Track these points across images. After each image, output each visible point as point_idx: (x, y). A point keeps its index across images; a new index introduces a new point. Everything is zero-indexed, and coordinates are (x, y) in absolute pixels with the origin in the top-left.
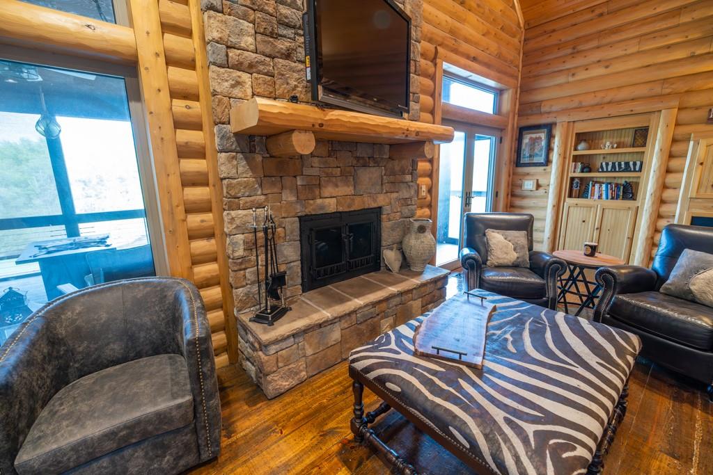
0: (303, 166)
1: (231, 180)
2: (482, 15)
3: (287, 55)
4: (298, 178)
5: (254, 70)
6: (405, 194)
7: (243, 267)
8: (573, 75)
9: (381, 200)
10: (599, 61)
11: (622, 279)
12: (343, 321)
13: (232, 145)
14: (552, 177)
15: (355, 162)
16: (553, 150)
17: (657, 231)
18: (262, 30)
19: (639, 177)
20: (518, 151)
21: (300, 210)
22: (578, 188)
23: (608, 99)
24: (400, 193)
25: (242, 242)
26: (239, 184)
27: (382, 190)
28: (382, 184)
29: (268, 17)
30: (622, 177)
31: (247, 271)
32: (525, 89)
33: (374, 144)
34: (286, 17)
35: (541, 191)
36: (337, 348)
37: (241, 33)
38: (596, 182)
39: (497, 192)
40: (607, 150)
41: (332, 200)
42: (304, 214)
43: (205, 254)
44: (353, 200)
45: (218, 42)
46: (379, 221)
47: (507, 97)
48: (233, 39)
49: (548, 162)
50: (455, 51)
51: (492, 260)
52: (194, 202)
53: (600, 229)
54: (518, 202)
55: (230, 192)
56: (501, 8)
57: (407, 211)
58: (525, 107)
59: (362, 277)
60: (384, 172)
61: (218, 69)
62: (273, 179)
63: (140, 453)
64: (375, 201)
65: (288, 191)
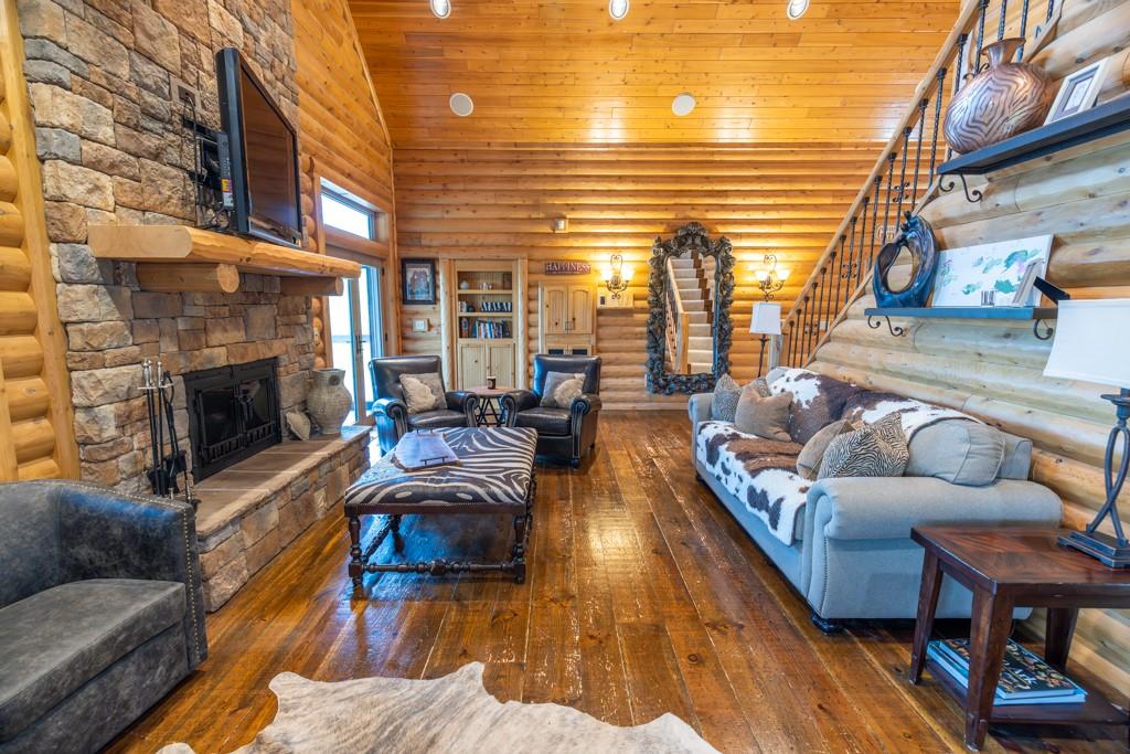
0: (183, 303)
1: (91, 324)
2: (351, 125)
3: (156, 156)
4: (179, 320)
5: (116, 171)
6: (301, 339)
7: (115, 453)
8: (447, 212)
9: (277, 348)
10: (467, 204)
11: (518, 400)
12: (279, 498)
13: (93, 274)
14: (442, 315)
15: (244, 298)
16: (439, 287)
17: (530, 364)
18: (124, 121)
19: (511, 317)
20: (403, 285)
21: (183, 365)
22: (467, 328)
23: (479, 242)
24: (296, 338)
25: (112, 416)
26: (103, 329)
27: (277, 334)
28: (276, 328)
29: (131, 104)
30: (499, 317)
31: (120, 459)
32: (401, 217)
33: (263, 275)
34: (153, 107)
35: (434, 331)
36: (276, 533)
37: (98, 121)
38: (480, 322)
39: (386, 335)
40: (485, 291)
41: (221, 350)
42: (188, 370)
43: (37, 445)
44: (246, 348)
45: (67, 129)
46: (275, 375)
47: (384, 222)
48: (89, 129)
49: (435, 300)
50: (330, 164)
51: (412, 407)
52: (18, 361)
53: (490, 367)
54: (410, 345)
55: (91, 343)
56: (367, 121)
57: (305, 361)
58: (404, 237)
59: (263, 452)
60: (276, 313)
61: (69, 166)
62: (148, 322)
63: (132, 668)
64: (270, 349)
65: (168, 339)
